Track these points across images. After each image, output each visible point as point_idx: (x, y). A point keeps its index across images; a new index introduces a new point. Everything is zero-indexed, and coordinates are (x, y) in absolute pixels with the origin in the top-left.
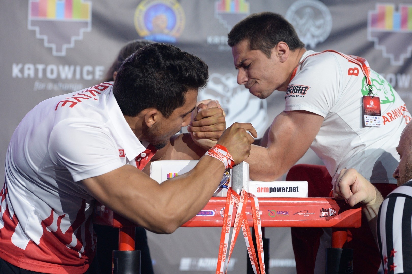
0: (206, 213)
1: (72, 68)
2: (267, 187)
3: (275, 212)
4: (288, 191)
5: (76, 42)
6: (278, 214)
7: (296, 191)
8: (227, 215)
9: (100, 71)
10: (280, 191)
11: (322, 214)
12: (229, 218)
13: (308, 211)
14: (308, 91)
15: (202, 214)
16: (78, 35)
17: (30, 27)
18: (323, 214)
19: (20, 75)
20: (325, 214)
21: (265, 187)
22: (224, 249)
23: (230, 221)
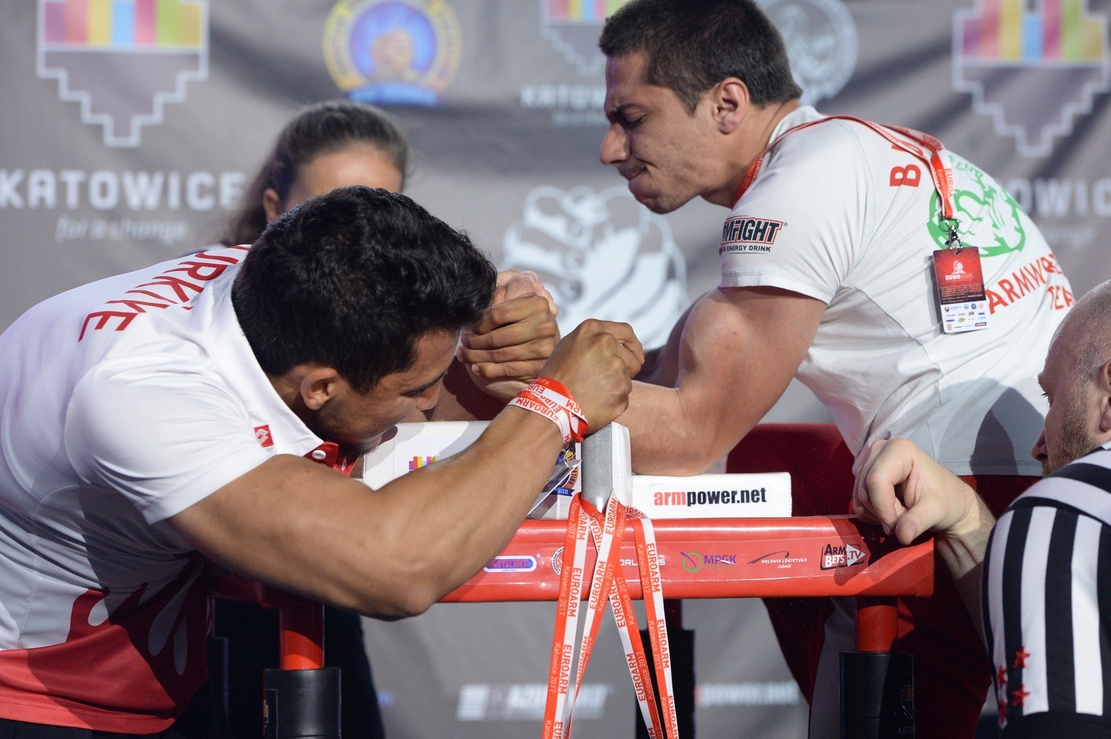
0: (512, 564)
1: (158, 179)
2: (680, 491)
3: (699, 556)
4: (738, 502)
5: (168, 108)
6: (709, 562)
7: (758, 499)
8: (571, 569)
9: (234, 185)
10: (717, 502)
11: (827, 561)
12: (576, 577)
13: (788, 554)
14: (779, 235)
15: (501, 568)
16: (172, 88)
17: (43, 72)
18: (830, 561)
19: (17, 201)
20: (834, 559)
21: (676, 491)
22: (563, 661)
23: (579, 583)
